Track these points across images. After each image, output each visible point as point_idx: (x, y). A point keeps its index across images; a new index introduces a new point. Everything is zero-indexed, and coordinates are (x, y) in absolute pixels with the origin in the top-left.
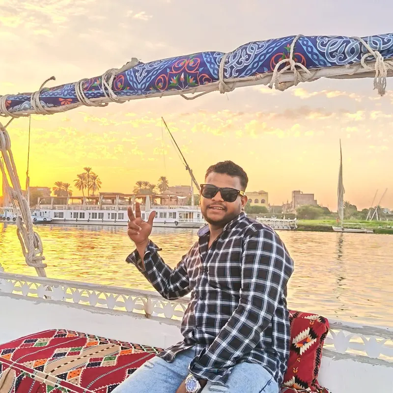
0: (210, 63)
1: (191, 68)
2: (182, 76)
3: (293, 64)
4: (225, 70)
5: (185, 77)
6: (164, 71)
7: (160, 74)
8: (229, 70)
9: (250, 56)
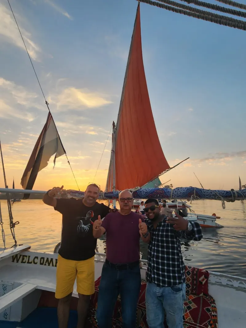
0: (167, 192)
1: (161, 193)
2: (158, 195)
3: (195, 196)
4: (173, 195)
5: (159, 195)
6: (152, 193)
7: (150, 194)
8: (174, 195)
9: (181, 192)
